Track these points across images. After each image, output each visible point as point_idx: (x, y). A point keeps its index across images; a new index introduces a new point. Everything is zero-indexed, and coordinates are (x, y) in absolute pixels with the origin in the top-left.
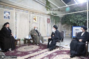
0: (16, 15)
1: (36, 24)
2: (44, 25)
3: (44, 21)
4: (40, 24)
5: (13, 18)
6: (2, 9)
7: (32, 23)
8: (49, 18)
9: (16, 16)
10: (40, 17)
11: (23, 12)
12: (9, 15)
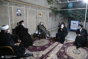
0: (26, 11)
1: (41, 19)
2: (47, 19)
3: (47, 15)
4: (44, 19)
5: (24, 15)
6: (15, 7)
7: (38, 19)
8: (51, 12)
9: (26, 13)
10: (44, 12)
11: (31, 8)
12: (21, 13)
